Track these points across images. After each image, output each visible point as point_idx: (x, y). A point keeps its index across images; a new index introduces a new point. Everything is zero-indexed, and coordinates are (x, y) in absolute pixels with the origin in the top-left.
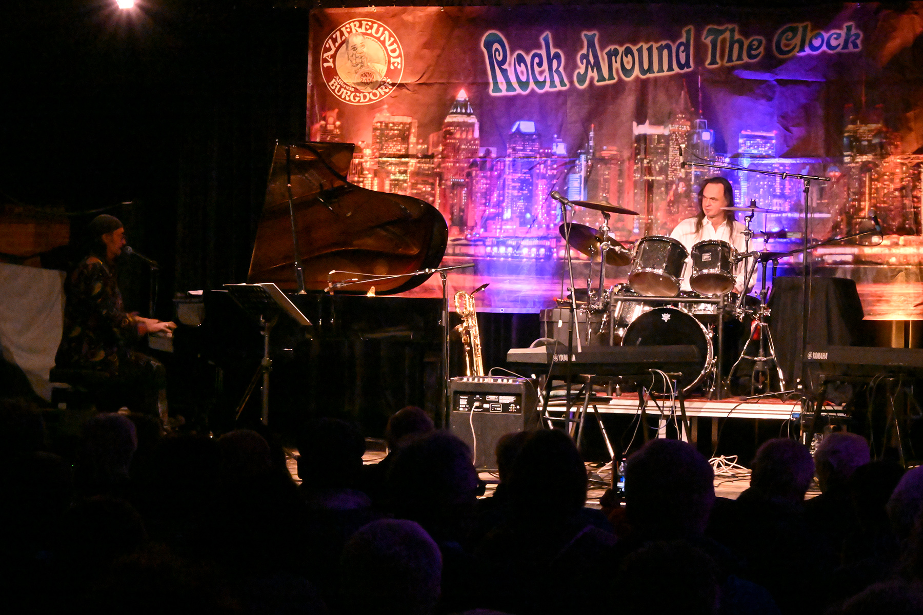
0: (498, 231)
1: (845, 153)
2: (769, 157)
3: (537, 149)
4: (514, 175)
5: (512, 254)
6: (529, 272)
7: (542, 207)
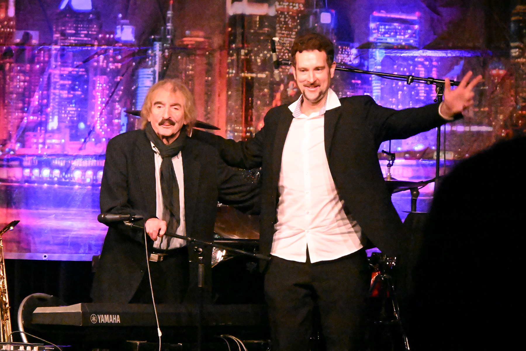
0: (40, 146)
1: (512, 44)
2: (410, 48)
3: (95, 33)
4: (62, 69)
5: (59, 179)
6: (83, 204)
7: (101, 114)
